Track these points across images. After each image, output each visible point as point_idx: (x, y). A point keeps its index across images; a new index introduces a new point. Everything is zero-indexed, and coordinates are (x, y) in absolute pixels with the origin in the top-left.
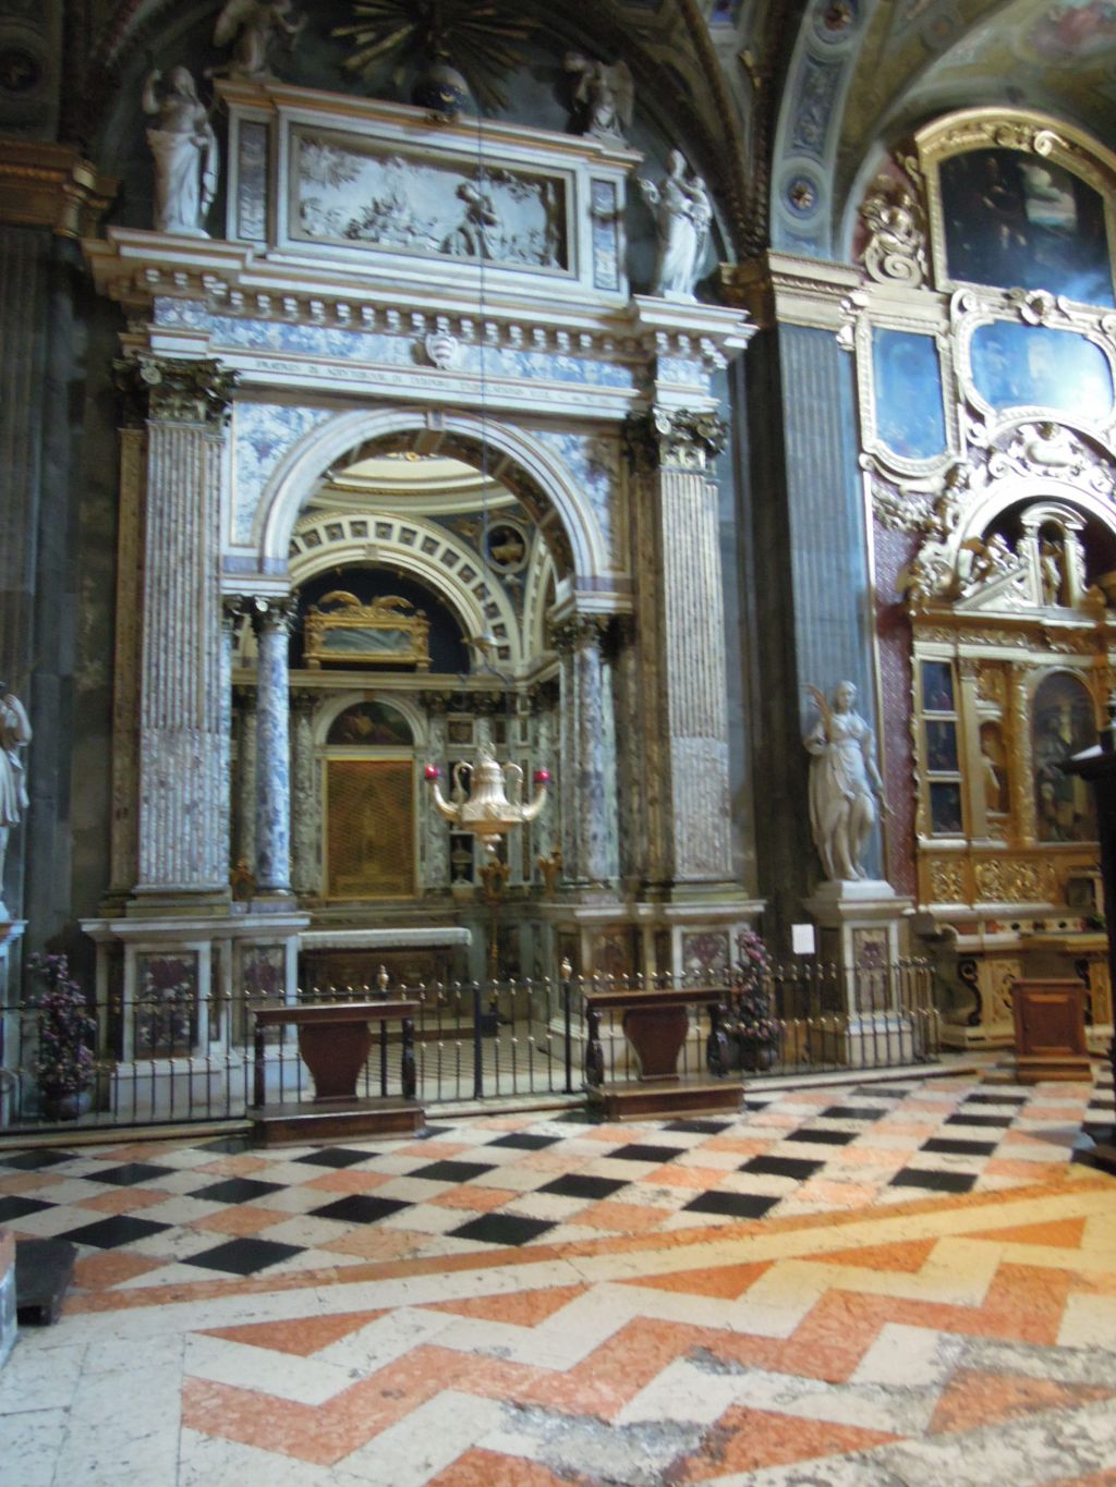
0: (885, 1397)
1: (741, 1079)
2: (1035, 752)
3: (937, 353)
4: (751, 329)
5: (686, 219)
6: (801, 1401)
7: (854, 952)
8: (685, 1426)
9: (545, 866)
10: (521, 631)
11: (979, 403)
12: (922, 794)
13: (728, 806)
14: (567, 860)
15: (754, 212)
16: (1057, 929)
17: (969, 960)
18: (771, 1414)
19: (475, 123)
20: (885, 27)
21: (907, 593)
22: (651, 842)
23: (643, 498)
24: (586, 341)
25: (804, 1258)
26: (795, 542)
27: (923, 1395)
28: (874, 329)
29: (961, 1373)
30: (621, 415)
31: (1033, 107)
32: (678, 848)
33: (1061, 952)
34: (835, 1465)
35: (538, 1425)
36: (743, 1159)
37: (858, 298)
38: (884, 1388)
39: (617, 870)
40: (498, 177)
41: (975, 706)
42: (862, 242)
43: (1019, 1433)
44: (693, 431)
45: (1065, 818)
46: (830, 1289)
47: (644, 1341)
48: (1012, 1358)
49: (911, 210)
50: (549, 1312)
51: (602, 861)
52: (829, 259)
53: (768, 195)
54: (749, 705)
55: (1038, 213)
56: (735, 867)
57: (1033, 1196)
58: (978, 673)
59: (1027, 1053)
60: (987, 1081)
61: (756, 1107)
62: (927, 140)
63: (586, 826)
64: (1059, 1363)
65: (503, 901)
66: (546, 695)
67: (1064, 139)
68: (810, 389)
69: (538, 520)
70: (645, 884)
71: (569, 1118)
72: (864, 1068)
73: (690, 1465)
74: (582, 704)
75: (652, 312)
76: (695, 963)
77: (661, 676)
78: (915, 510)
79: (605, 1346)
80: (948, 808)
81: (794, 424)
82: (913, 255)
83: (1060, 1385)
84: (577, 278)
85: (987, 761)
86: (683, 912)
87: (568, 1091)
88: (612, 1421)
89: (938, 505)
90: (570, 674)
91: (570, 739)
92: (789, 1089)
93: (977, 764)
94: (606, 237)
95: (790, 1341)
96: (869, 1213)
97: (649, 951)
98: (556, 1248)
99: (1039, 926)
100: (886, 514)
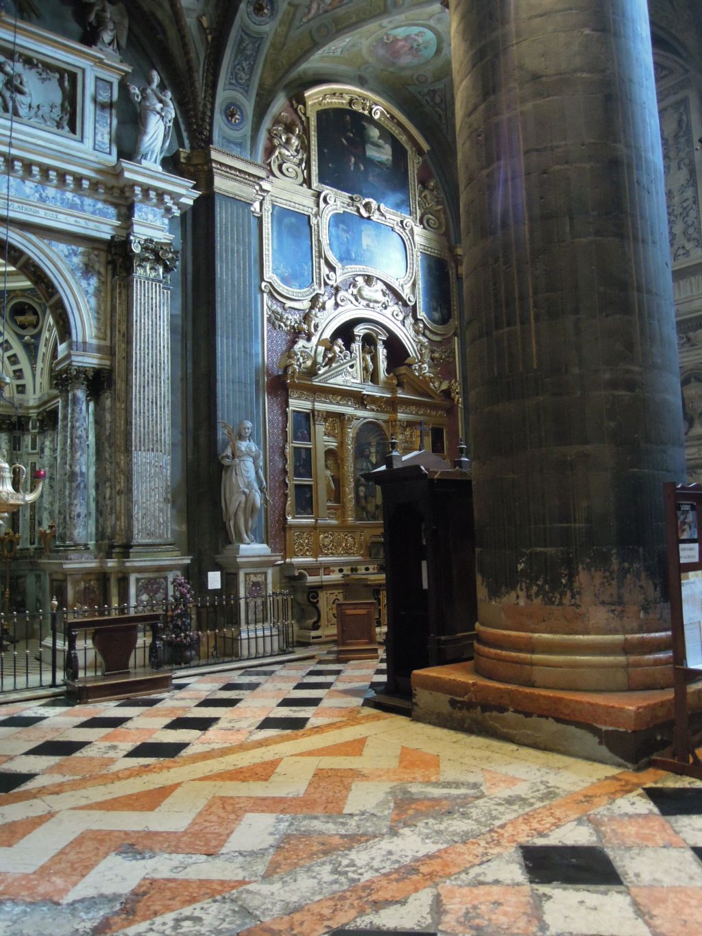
0: (241, 859)
1: (171, 670)
2: (355, 469)
3: (311, 227)
4: (197, 194)
5: (158, 116)
6: (188, 869)
7: (246, 588)
8: (111, 897)
9: (43, 535)
10: (34, 376)
11: (333, 259)
12: (290, 491)
13: (169, 496)
14: (59, 531)
15: (203, 120)
16: (364, 571)
17: (315, 590)
18: (169, 880)
19: (13, 22)
20: (289, 22)
21: (286, 368)
22: (118, 519)
23: (120, 293)
24: (86, 184)
25: (200, 779)
26: (219, 332)
27: (264, 855)
28: (274, 206)
29: (287, 837)
30: (108, 237)
31: (372, 90)
32: (135, 523)
33: (365, 585)
34: (206, 906)
35: (8, 912)
36: (168, 721)
37: (265, 185)
38: (241, 854)
39: (94, 538)
40: (28, 61)
41: (323, 439)
42: (270, 151)
43: (317, 869)
44: (155, 252)
45: (371, 508)
46: (214, 797)
47: (89, 845)
48: (317, 825)
49: (299, 137)
50: (24, 835)
51: (84, 531)
52: (249, 158)
53: (212, 110)
54: (185, 432)
55: (371, 152)
56: (172, 536)
57: (339, 728)
58: (326, 420)
59: (344, 644)
60: (320, 662)
61: (180, 687)
62: (310, 96)
63: (73, 508)
64: (343, 824)
65: (15, 559)
66: (49, 420)
67: (388, 113)
68: (232, 238)
69: (47, 301)
70: (112, 547)
71: (53, 704)
72: (249, 659)
73: (112, 922)
74: (73, 427)
75: (132, 172)
76: (145, 597)
77: (128, 410)
78: (293, 319)
79: (62, 852)
80: (305, 500)
81: (221, 257)
82: (299, 165)
83: (343, 836)
84: (82, 141)
85: (328, 473)
86: (136, 564)
87: (54, 685)
88: (60, 901)
89: (306, 318)
90: (65, 407)
91: (63, 449)
92: (203, 674)
93: (323, 474)
94: (104, 117)
95: (185, 833)
96: (242, 747)
97: (114, 591)
98: (34, 791)
99: (354, 570)
100: (275, 319)
